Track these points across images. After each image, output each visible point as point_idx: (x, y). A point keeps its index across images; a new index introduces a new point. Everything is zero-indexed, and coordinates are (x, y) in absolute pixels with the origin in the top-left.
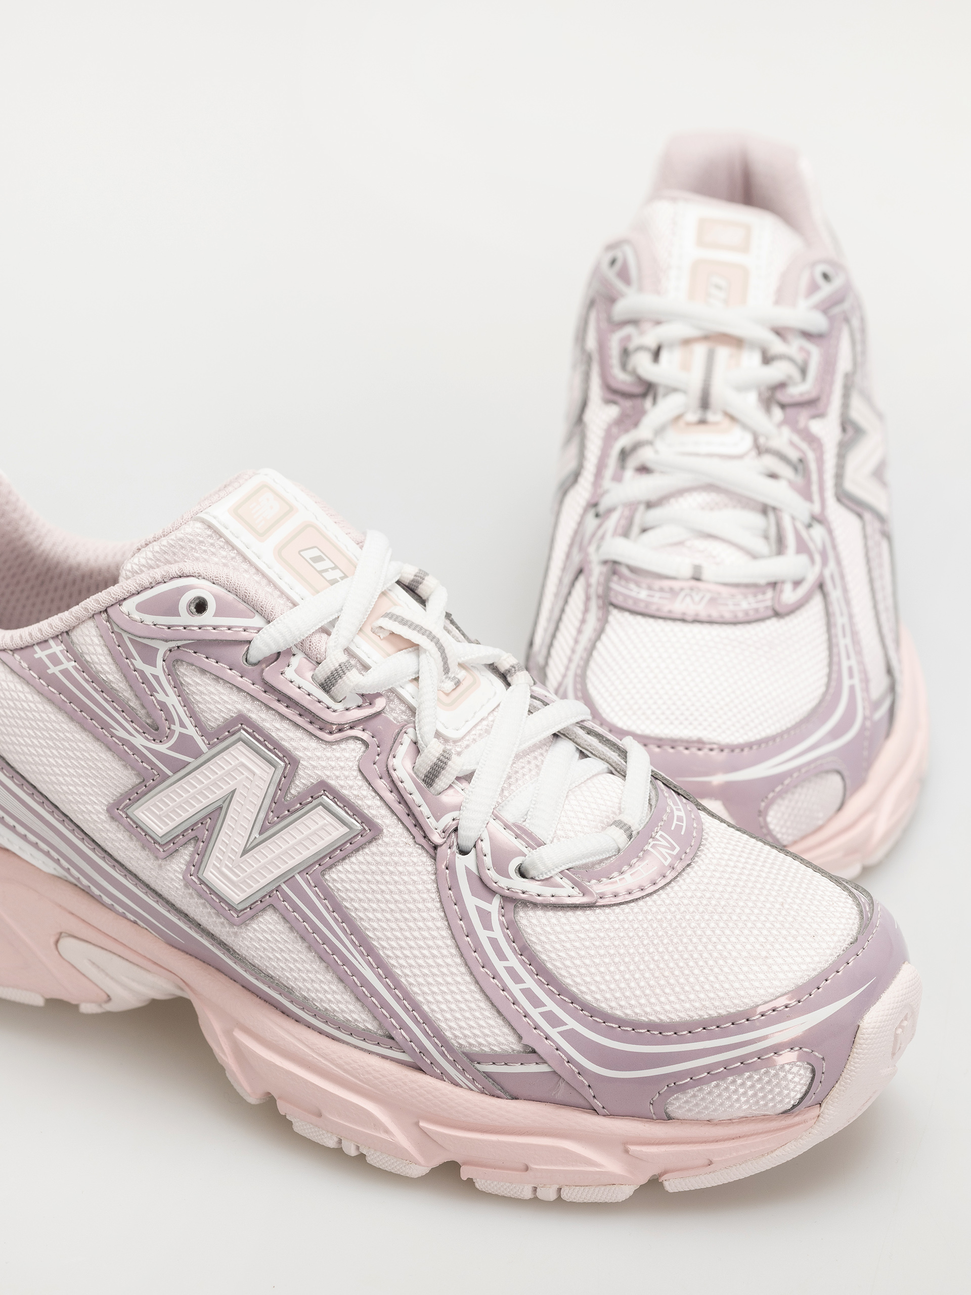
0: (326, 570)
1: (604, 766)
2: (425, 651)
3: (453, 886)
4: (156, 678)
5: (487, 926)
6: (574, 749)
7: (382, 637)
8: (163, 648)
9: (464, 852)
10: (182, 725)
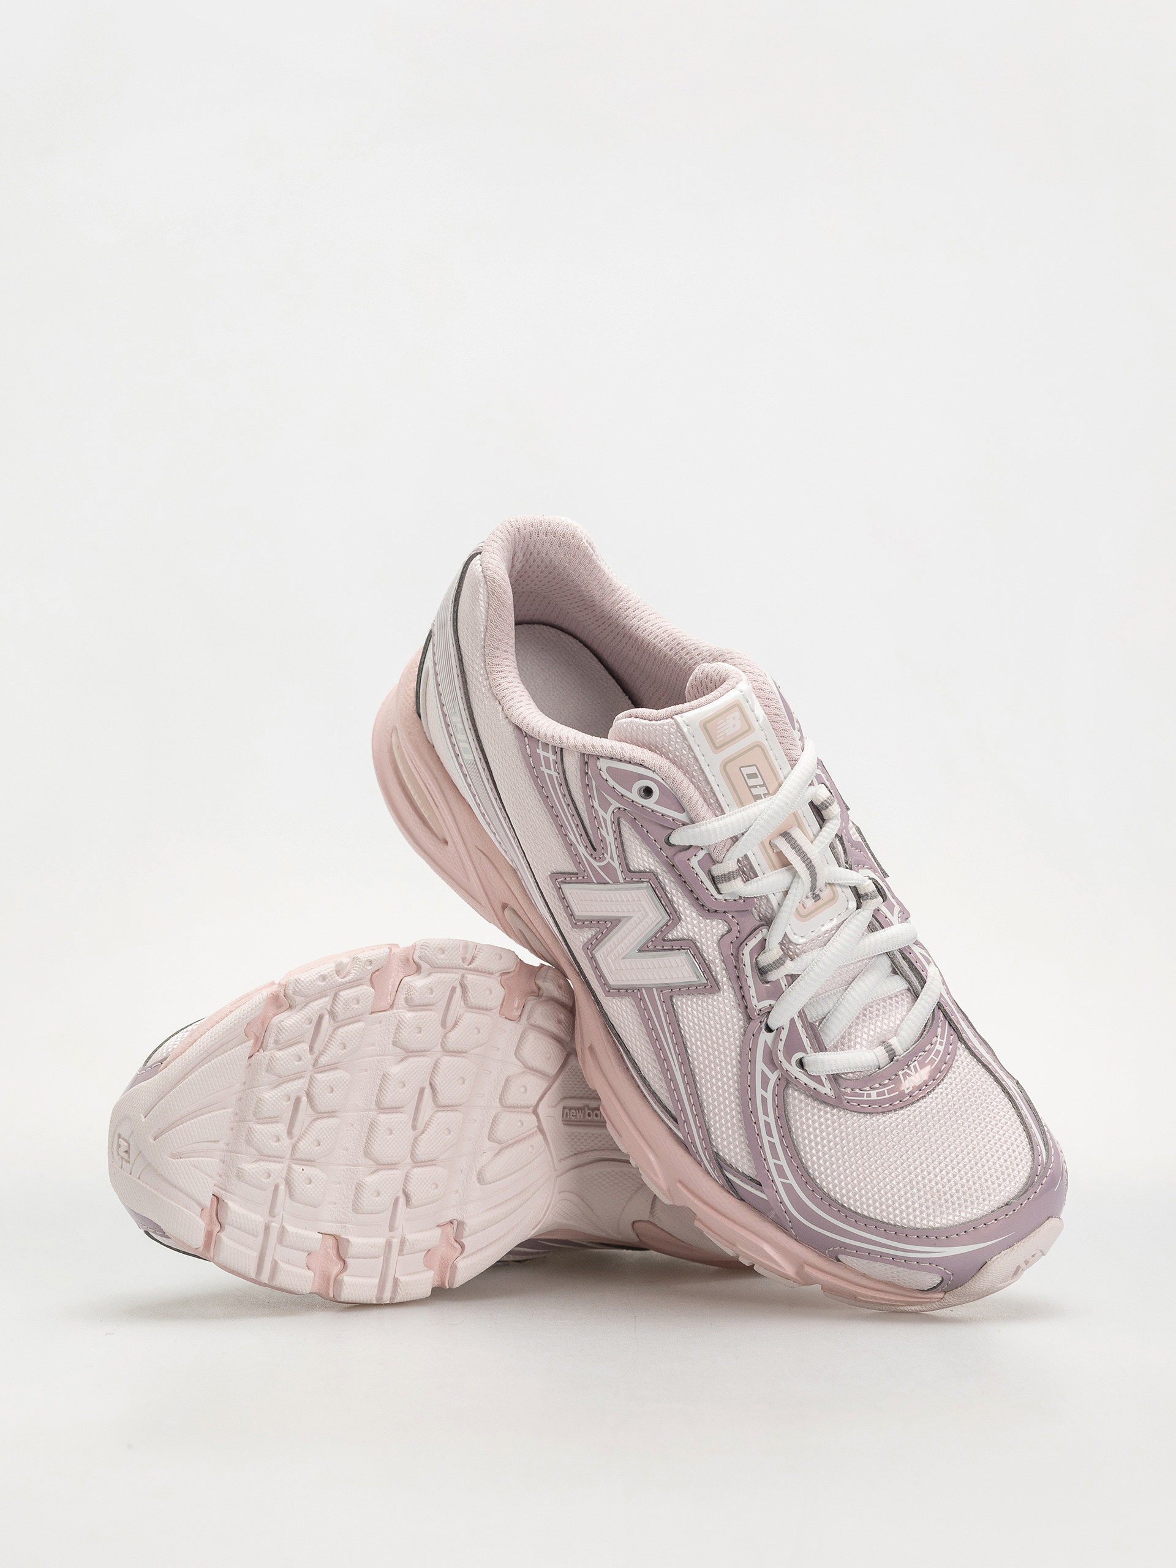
0: (755, 787)
1: (906, 986)
2: (799, 877)
3: (753, 1050)
4: (605, 820)
5: (765, 1087)
6: (890, 965)
7: (775, 851)
8: (615, 804)
9: (769, 1030)
10: (612, 858)
